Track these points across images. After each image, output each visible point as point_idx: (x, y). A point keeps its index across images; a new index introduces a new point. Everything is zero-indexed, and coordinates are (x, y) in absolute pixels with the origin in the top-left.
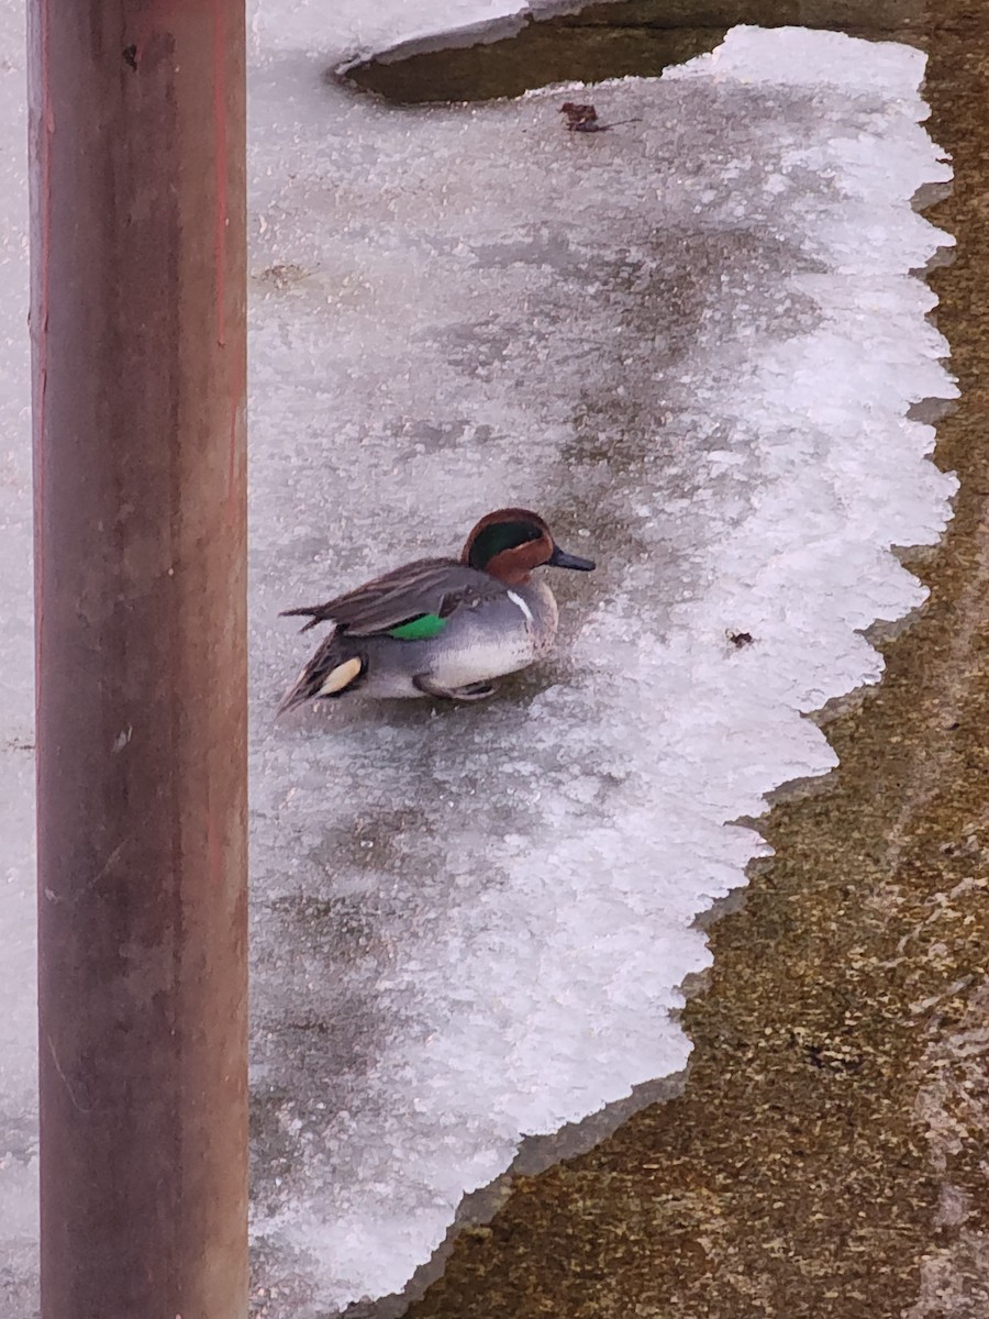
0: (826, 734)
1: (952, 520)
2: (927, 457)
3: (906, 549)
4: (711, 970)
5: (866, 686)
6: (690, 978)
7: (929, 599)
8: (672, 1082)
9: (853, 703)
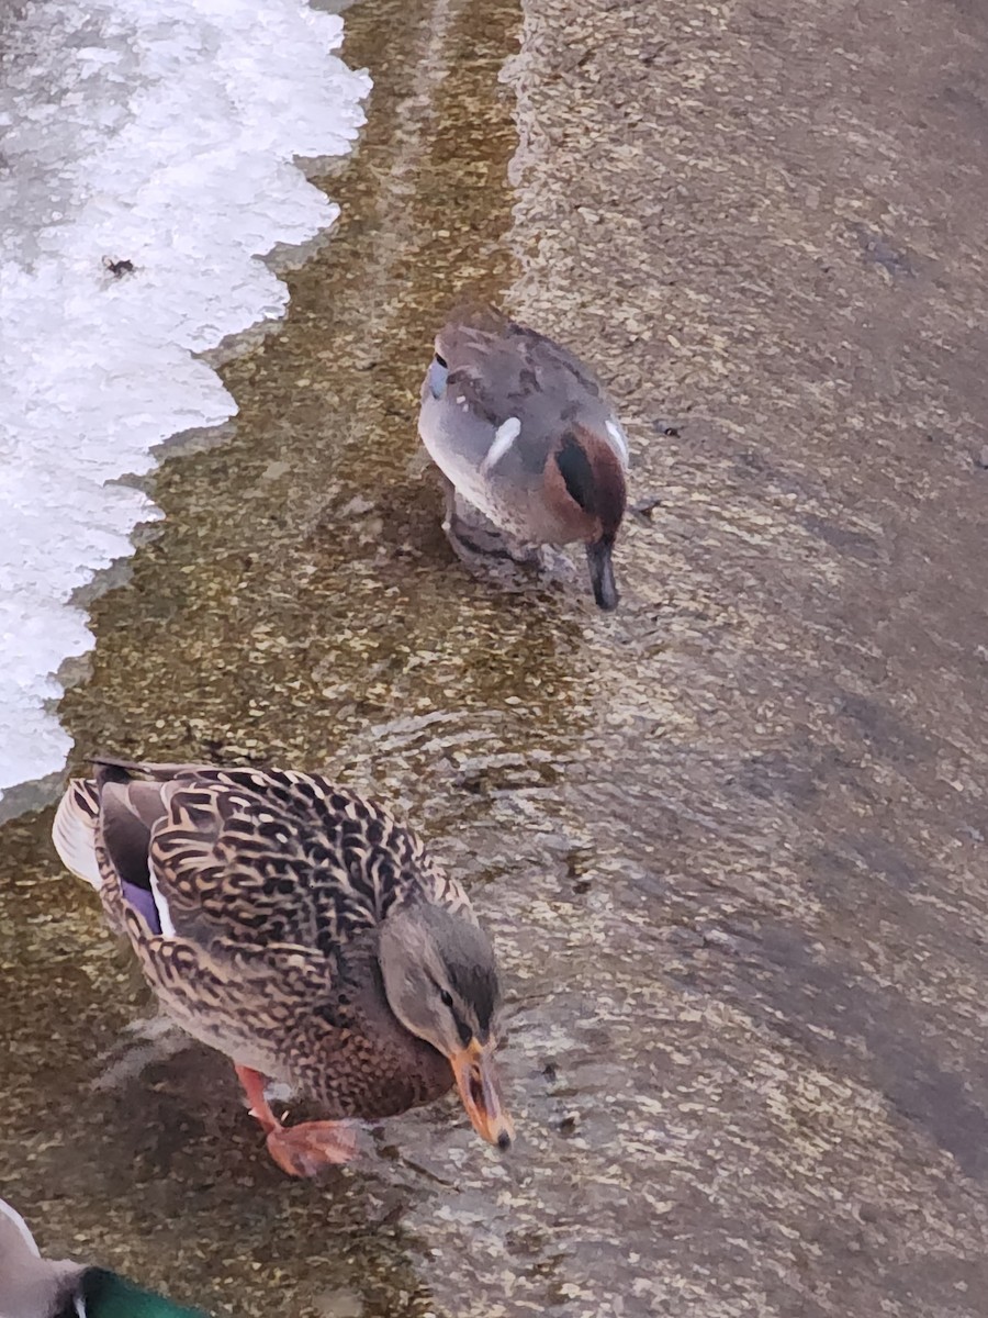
0: (222, 377)
1: (364, 127)
2: (333, 52)
3: (311, 160)
4: (93, 654)
5: (268, 321)
6: (68, 663)
7: (339, 219)
8: (49, 786)
9: (252, 340)
